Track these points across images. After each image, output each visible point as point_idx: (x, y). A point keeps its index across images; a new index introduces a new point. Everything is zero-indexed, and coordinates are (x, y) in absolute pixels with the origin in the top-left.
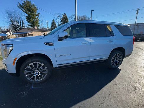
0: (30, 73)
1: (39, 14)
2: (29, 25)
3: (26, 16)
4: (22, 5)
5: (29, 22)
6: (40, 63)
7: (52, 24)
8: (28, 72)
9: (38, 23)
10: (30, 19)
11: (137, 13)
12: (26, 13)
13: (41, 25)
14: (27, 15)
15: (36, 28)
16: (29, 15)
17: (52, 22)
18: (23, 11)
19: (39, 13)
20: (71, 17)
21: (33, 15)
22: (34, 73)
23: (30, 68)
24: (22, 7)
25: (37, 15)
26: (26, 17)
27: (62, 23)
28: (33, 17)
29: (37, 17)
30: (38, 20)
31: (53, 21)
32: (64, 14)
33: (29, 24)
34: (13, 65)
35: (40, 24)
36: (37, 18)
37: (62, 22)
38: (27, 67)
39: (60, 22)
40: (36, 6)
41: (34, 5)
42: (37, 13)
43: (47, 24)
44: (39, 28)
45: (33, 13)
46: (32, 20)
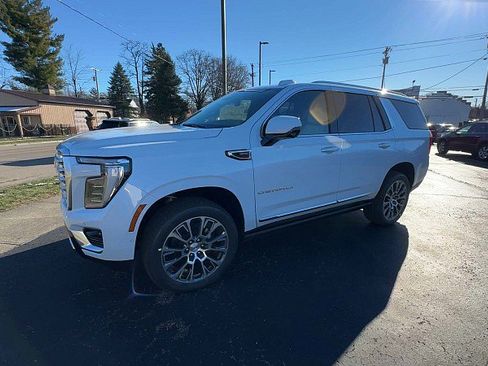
0: (178, 255)
1: (60, 38)
2: (17, 79)
3: (5, 44)
5: (18, 67)
6: (211, 219)
7: (114, 81)
8: (173, 251)
9: (60, 75)
10: (24, 55)
11: (386, 61)
12: (4, 30)
13: (69, 80)
14: (10, 41)
15: (52, 92)
16: (18, 39)
17: (113, 70)
19: (63, 36)
20: (183, 58)
21: (37, 41)
22: (188, 256)
23: (179, 236)
25: (52, 44)
26: (4, 48)
27: (150, 76)
28: (34, 49)
29: (52, 49)
30: (59, 63)
31: (118, 69)
32: (156, 46)
33: (18, 75)
35: (67, 77)
36: (54, 53)
37: (148, 73)
38: (171, 235)
39: (144, 73)
42: (52, 36)
43: (95, 79)
44: (64, 92)
46: (34, 62)
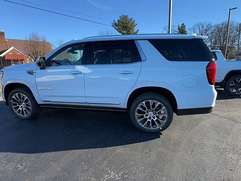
18: (118, 31)
24: (116, 25)
45: (130, 31)
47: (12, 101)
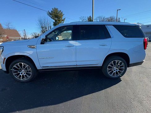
0: (17, 72)
3: (53, 22)
4: (51, 12)
6: (25, 64)
8: (15, 71)
10: (57, 24)
12: (53, 19)
16: (56, 21)
18: (52, 18)
22: (21, 73)
23: (16, 67)
24: (50, 14)
25: (62, 21)
32: (89, 17)
34: (4, 63)
38: (14, 66)
40: (62, 12)
41: (60, 11)
42: (63, 19)
45: (59, 18)
47: (13, 69)
